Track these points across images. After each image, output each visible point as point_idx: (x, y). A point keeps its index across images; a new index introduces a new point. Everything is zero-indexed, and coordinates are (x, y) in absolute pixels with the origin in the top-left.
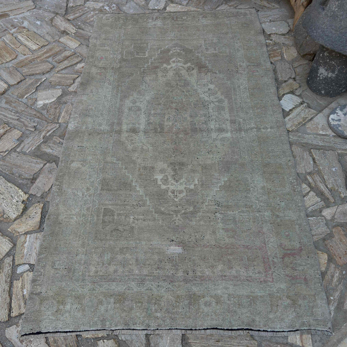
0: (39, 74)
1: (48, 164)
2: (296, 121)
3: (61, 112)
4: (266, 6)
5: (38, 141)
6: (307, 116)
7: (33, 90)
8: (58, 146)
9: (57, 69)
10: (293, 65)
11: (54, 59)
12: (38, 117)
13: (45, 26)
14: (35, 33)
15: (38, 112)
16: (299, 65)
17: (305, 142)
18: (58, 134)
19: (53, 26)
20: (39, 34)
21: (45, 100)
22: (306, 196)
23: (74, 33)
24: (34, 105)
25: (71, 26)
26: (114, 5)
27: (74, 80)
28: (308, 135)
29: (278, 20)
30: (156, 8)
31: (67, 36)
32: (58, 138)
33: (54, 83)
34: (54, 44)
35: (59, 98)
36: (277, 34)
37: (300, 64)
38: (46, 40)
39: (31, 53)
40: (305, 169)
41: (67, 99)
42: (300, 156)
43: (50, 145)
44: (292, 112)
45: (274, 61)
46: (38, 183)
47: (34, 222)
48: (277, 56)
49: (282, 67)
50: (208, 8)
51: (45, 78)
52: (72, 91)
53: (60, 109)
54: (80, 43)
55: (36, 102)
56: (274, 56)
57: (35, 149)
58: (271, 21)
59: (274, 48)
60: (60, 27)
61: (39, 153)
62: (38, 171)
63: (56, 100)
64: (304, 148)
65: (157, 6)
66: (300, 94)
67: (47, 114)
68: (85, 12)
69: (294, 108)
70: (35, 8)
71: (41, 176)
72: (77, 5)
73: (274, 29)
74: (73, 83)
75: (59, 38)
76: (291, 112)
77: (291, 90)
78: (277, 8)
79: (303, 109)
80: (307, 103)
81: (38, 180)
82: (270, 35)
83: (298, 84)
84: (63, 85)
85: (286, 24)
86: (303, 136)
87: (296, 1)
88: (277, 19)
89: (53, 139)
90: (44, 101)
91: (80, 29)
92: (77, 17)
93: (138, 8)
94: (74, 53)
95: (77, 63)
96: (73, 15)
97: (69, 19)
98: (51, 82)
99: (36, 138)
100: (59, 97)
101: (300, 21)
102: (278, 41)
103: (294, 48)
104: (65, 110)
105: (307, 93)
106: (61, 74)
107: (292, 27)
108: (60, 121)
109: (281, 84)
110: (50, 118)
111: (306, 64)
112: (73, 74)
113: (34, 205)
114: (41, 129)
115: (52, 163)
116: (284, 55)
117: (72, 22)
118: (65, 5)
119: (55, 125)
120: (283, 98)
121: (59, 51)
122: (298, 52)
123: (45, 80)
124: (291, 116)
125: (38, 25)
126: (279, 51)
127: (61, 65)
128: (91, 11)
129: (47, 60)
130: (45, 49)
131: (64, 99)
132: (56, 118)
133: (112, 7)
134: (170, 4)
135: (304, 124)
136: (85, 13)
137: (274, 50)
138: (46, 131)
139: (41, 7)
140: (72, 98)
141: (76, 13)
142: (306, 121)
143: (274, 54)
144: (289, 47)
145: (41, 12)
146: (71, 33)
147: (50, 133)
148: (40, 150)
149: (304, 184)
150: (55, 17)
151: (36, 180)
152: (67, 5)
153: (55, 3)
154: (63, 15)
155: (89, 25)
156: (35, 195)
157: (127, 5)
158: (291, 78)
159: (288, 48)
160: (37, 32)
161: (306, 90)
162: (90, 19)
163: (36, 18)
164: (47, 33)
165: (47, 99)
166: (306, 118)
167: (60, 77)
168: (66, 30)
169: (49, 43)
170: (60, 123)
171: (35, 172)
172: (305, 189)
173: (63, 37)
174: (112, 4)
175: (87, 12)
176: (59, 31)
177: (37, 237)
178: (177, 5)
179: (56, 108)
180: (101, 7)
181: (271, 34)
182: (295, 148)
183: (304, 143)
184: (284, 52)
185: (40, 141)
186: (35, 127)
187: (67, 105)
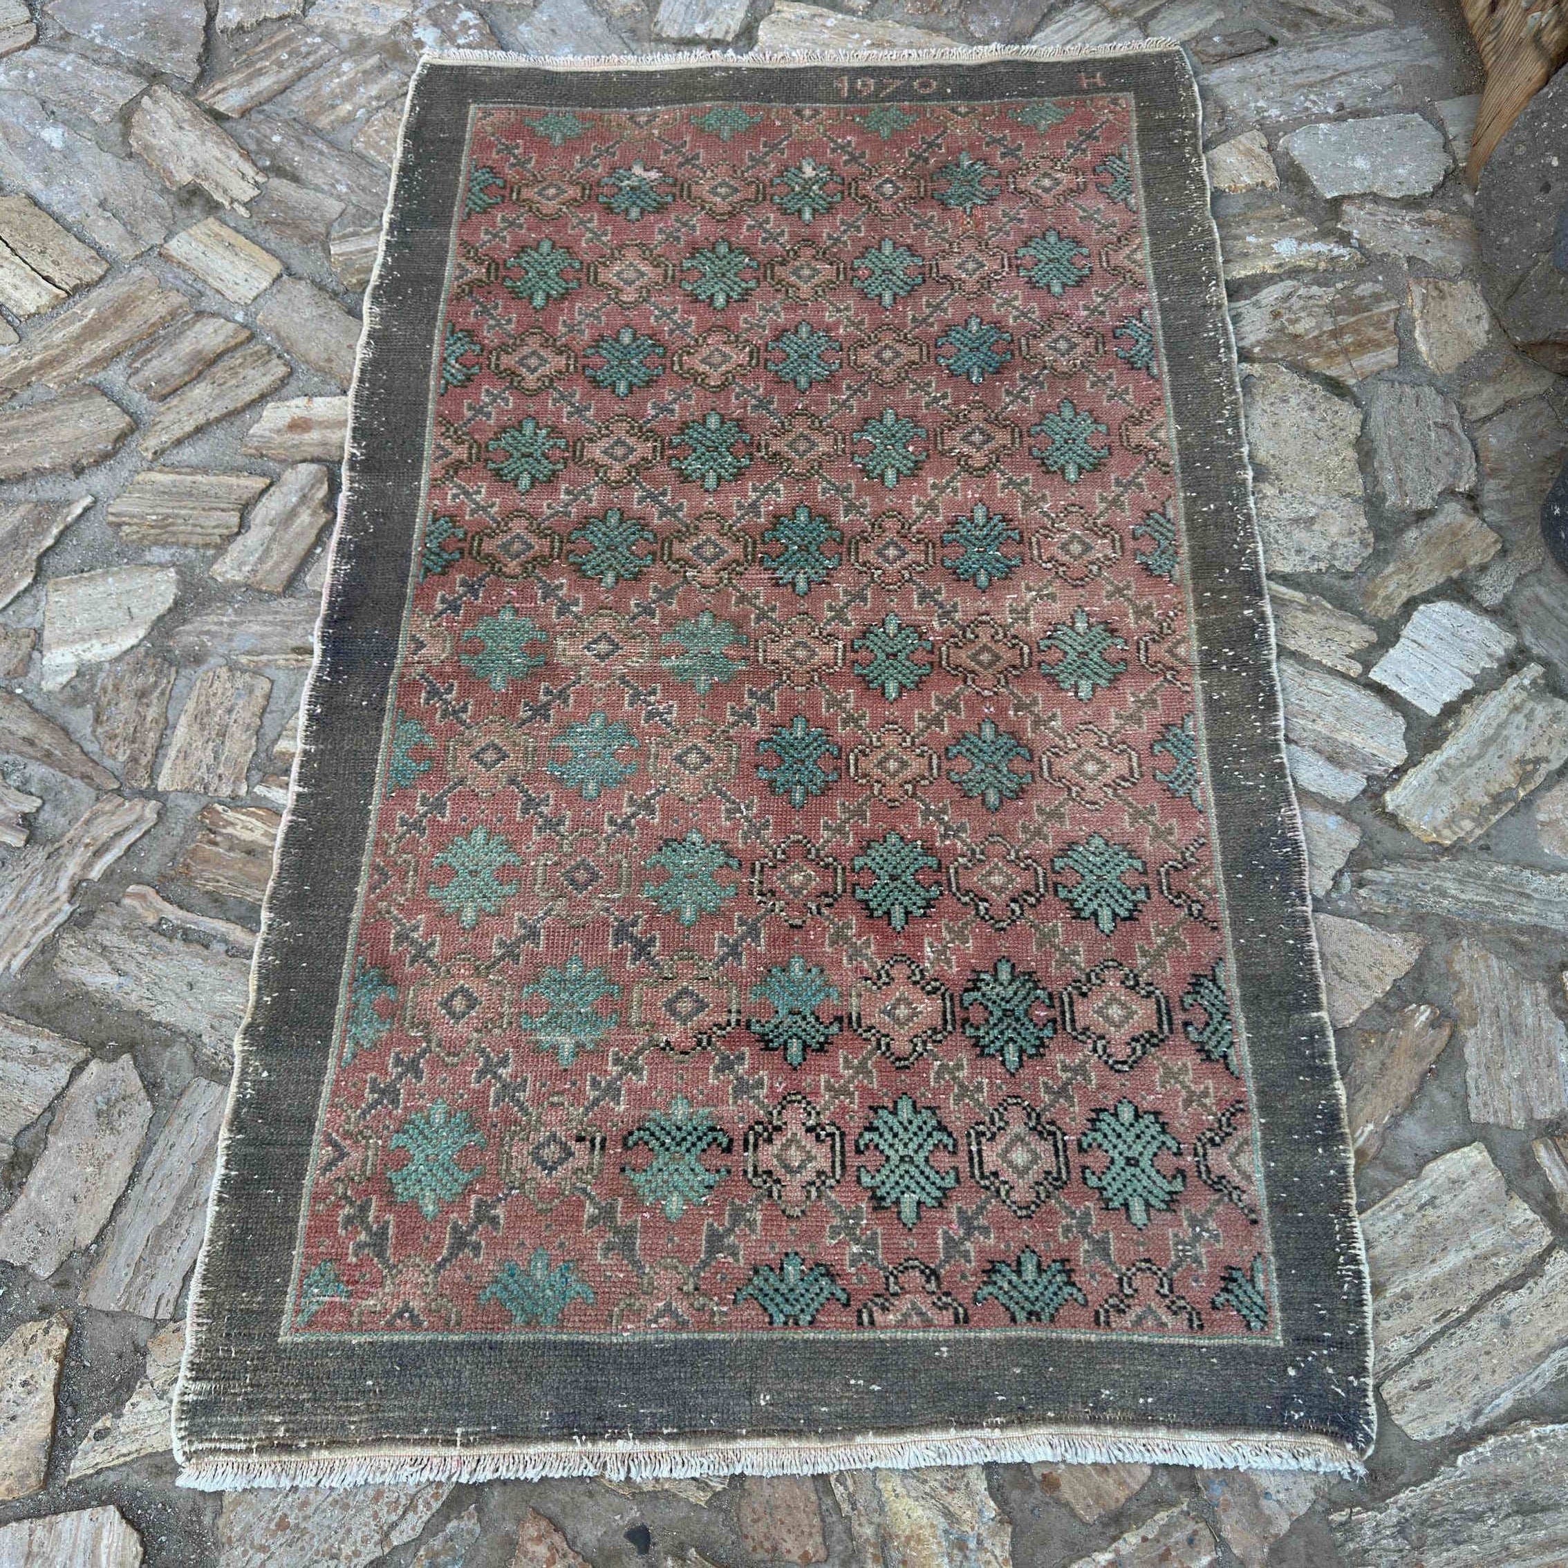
0: (53, 470)
1: (94, 1067)
2: (1482, 781)
3: (171, 719)
4: (1319, 10)
5: (44, 915)
6: (1542, 750)
7: (21, 577)
8: (150, 945)
9: (153, 443)
10: (1470, 401)
11: (137, 371)
12: (47, 757)
13: (88, 154)
14: (36, 203)
15: (48, 720)
16: (1499, 402)
17: (1527, 919)
18: (150, 869)
19: (130, 155)
20: (56, 208)
21: (83, 640)
22: (1530, 1283)
23: (245, 205)
24: (26, 674)
25: (229, 158)
26: (467, 15)
27: (246, 508)
28: (1546, 873)
29: (1383, 102)
30: (700, 30)
31: (211, 220)
32: (151, 892)
33: (135, 528)
34: (138, 271)
35: (164, 626)
36: (1376, 198)
37: (1508, 396)
38: (93, 246)
39: (14, 337)
40: (1525, 1099)
41: (208, 633)
42: (1497, 1011)
43: (107, 938)
44: (1456, 725)
45: (1355, 376)
46: (39, 1193)
47: (15, 1447)
48: (1378, 345)
49: (1402, 422)
50: (993, 28)
51: (88, 501)
52: (234, 582)
53: (168, 697)
54: (276, 267)
55: (36, 655)
56: (1362, 346)
57: (27, 964)
58: (1343, 114)
59: (1357, 291)
60: (172, 166)
61: (45, 995)
62: (38, 1111)
63: (145, 638)
64: (1522, 959)
65: (707, 15)
66: (1507, 598)
67: (94, 732)
68: (308, 63)
69: (1466, 697)
70: (35, 42)
71: (57, 1143)
72: (265, 19)
73: (1361, 163)
74: (241, 526)
75: (163, 233)
76: (1451, 724)
77: (1455, 574)
78: (1378, 25)
79: (1517, 701)
80: (1546, 663)
81: (39, 1174)
82: (1337, 202)
83: (1493, 536)
84: (186, 545)
85: (1430, 135)
86: (1521, 885)
87: (1493, 7)
88: (1375, 95)
89: (126, 901)
90: (79, 647)
91: (278, 171)
92: (265, 94)
93: (599, 31)
94: (245, 334)
95: (263, 398)
96: (240, 85)
97: (221, 108)
98: (119, 525)
99: (32, 892)
100: (161, 618)
101: (1519, 142)
102: (1380, 243)
103: (1470, 289)
104: (190, 705)
105: (1541, 591)
106: (174, 468)
107: (1461, 154)
108: (162, 784)
109: (1400, 532)
110: (108, 763)
111: (1541, 397)
112: (237, 470)
113: (15, 1335)
114: (63, 835)
115: (113, 1057)
116: (1417, 334)
117: (240, 127)
118: (200, 20)
119: (138, 808)
120: (1407, 631)
121: (163, 323)
122: (1494, 316)
123: (87, 510)
124: (1449, 750)
125: (52, 149)
126: (1386, 307)
127: (171, 416)
128: (342, 53)
129: (101, 376)
130: (86, 308)
131: (189, 633)
132: (144, 761)
133: (455, 28)
134: (777, 7)
135: (1528, 802)
136: (309, 70)
137: (1358, 306)
138: (87, 845)
139: (67, 34)
140: (232, 625)
141: (260, 72)
142: (1538, 779)
143: (1357, 332)
144: (1444, 285)
145: (67, 63)
146: (232, 201)
147: (109, 858)
148: (55, 975)
149: (1517, 1202)
150: (146, 100)
151: (30, 1168)
152: (211, 18)
153: (142, 9)
154: (185, 87)
155: (332, 144)
156: (24, 1268)
157: (538, 15)
158: (1453, 493)
159: (1437, 288)
160: (43, 199)
161: (1539, 569)
162: (333, 107)
163: (43, 103)
164: (102, 204)
165: (98, 635)
166: (1537, 761)
167: (165, 493)
168: (206, 185)
169: (112, 266)
170: (166, 793)
171: (24, 1119)
172: (1522, 1234)
173: (186, 227)
174: (454, 11)
175: (318, 65)
176: (164, 191)
177: (31, 1542)
178: (820, 10)
179: (142, 694)
180: (394, 31)
181: (1344, 197)
182: (1471, 958)
183: (1521, 930)
184: (1416, 313)
185: (52, 916)
186: (28, 822)
187: (205, 667)
